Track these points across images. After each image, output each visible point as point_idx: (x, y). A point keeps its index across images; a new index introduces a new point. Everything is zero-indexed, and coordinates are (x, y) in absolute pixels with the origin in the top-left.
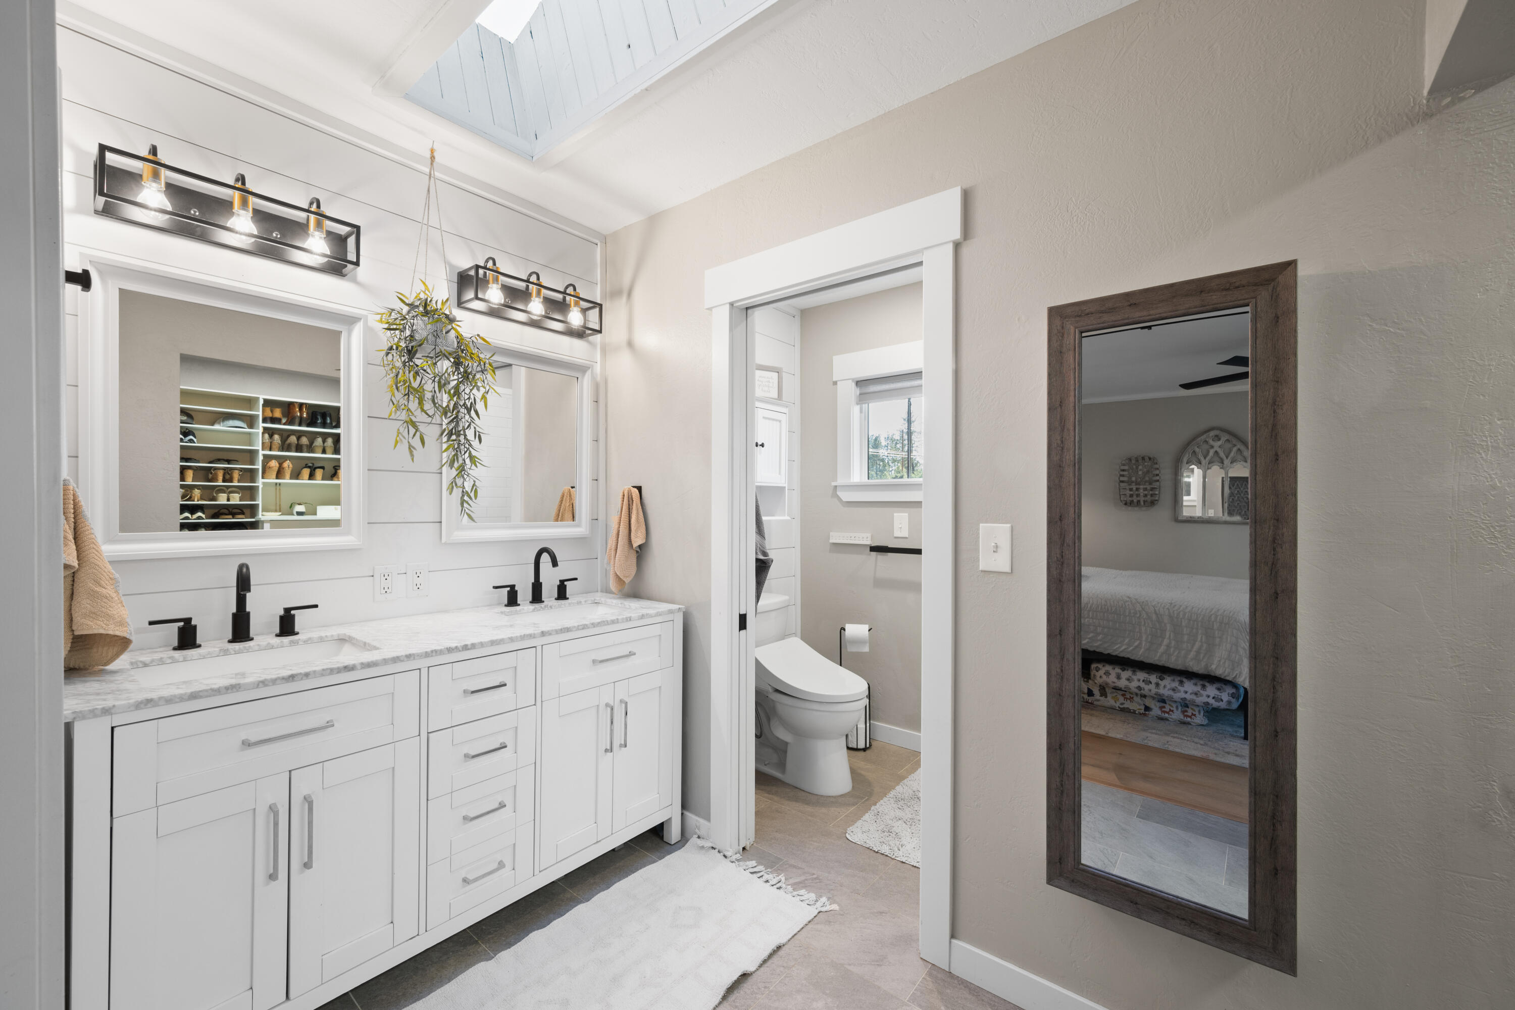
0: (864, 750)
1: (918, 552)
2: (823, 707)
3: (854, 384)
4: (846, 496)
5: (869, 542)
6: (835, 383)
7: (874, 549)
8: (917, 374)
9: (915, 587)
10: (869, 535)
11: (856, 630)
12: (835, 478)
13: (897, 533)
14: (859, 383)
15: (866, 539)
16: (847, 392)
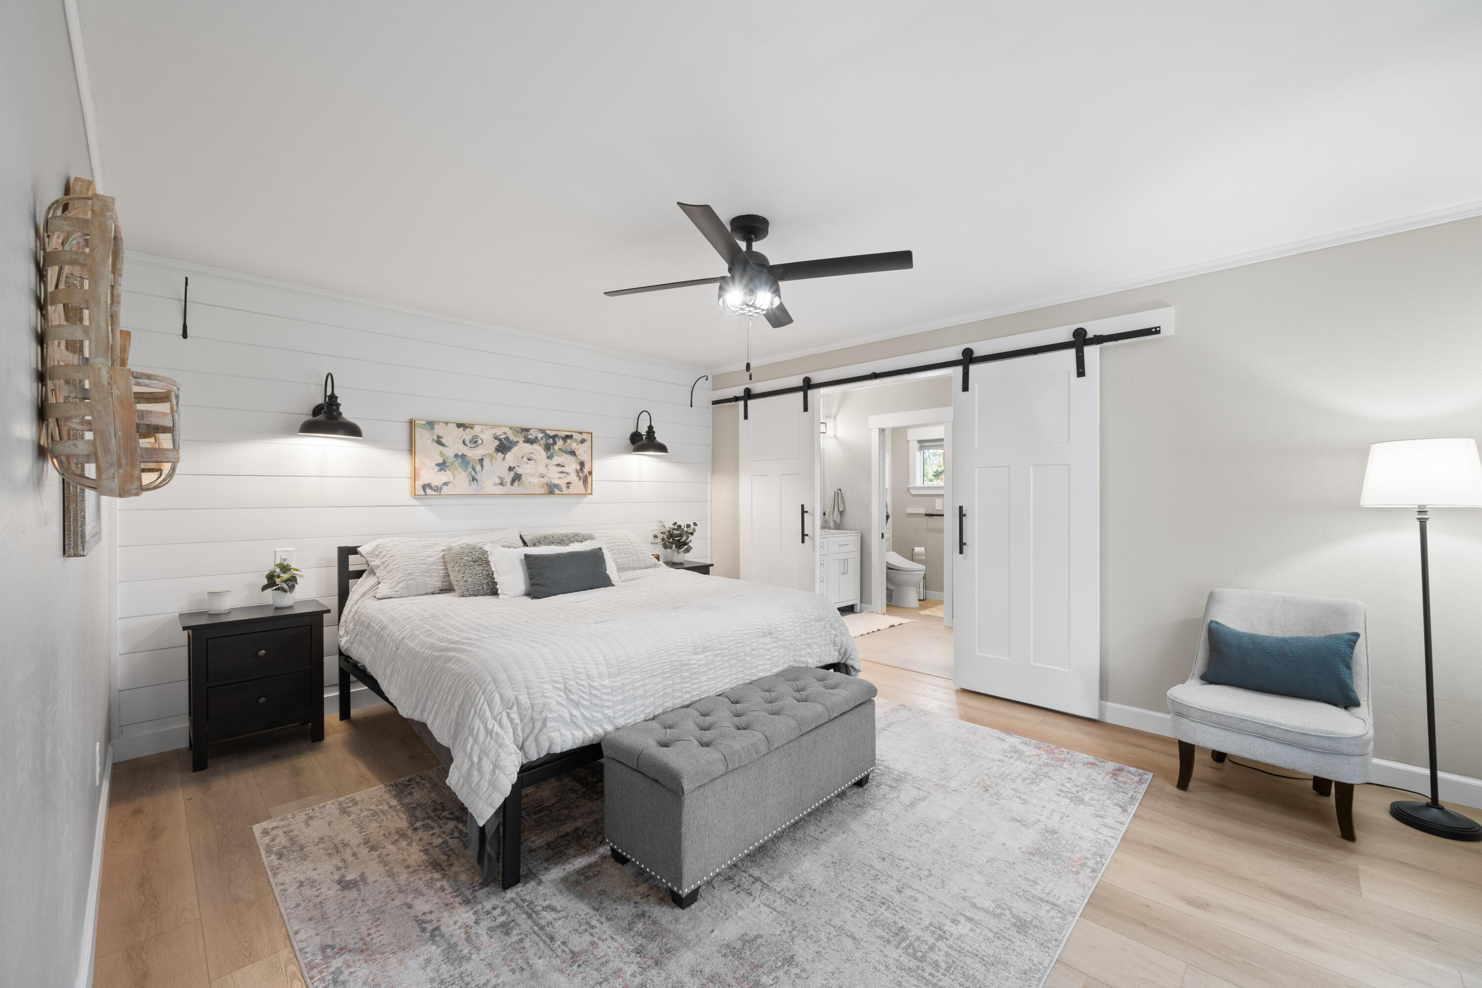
0: (923, 600)
1: (942, 515)
2: (904, 572)
3: (917, 442)
4: (914, 492)
5: (924, 512)
6: (908, 441)
7: (926, 515)
8: (942, 440)
9: (941, 531)
10: (924, 509)
11: (919, 550)
12: (908, 483)
13: (937, 508)
14: (919, 442)
15: (923, 511)
16: (914, 445)
